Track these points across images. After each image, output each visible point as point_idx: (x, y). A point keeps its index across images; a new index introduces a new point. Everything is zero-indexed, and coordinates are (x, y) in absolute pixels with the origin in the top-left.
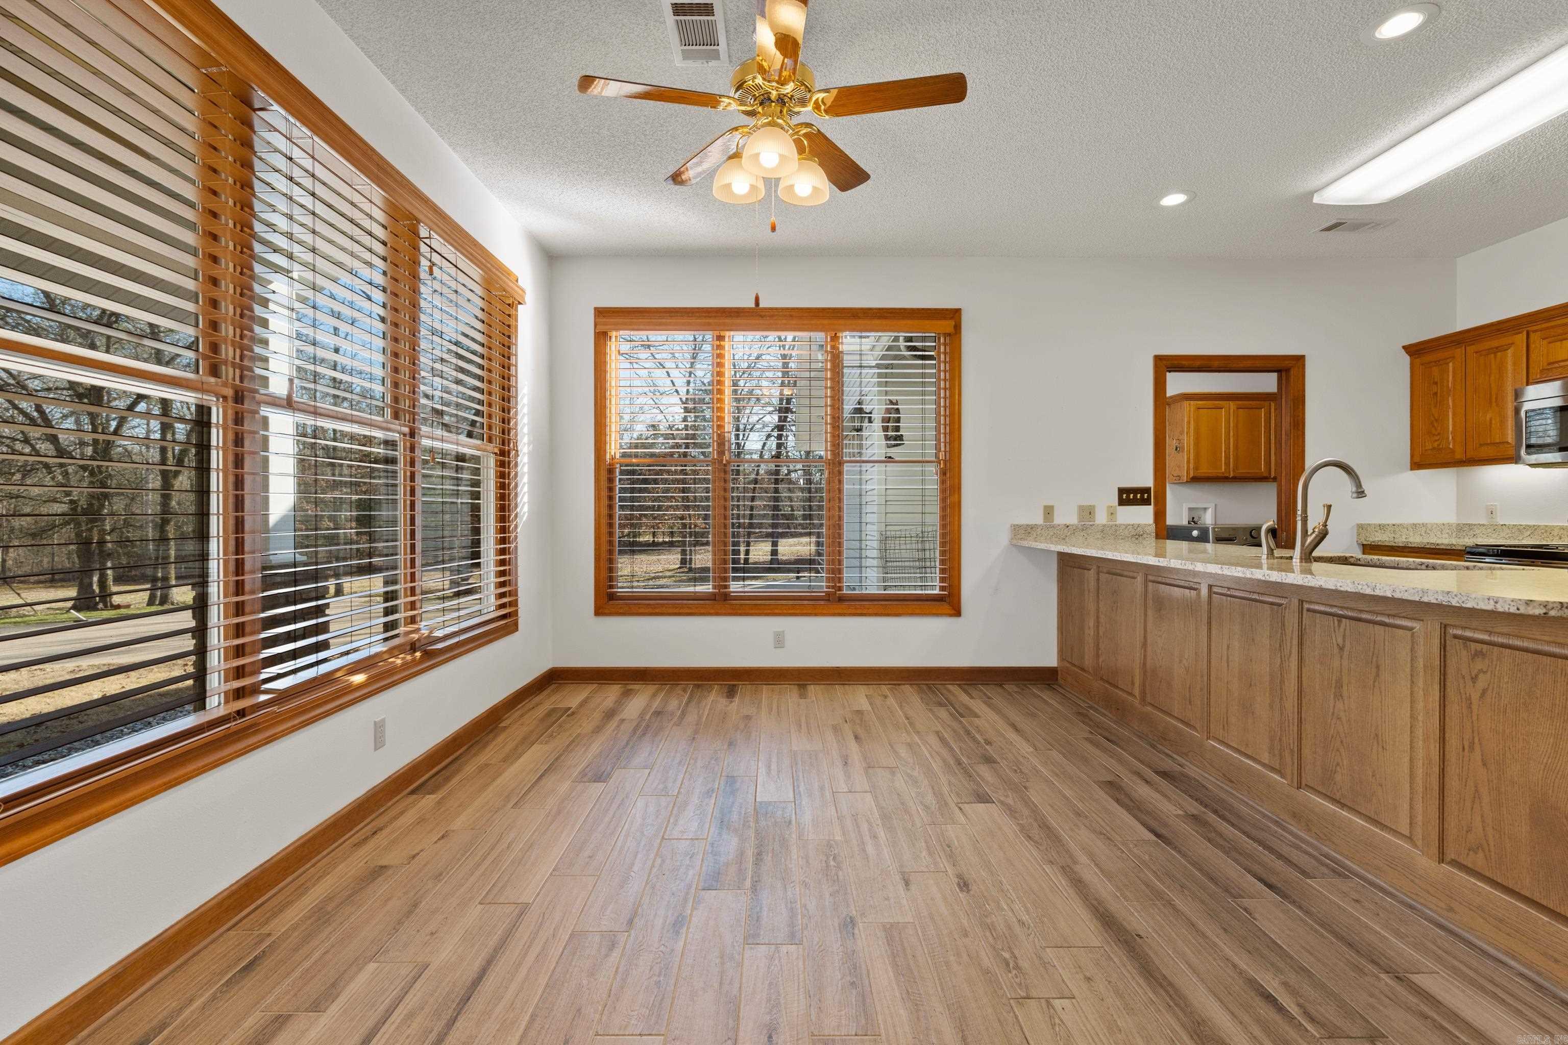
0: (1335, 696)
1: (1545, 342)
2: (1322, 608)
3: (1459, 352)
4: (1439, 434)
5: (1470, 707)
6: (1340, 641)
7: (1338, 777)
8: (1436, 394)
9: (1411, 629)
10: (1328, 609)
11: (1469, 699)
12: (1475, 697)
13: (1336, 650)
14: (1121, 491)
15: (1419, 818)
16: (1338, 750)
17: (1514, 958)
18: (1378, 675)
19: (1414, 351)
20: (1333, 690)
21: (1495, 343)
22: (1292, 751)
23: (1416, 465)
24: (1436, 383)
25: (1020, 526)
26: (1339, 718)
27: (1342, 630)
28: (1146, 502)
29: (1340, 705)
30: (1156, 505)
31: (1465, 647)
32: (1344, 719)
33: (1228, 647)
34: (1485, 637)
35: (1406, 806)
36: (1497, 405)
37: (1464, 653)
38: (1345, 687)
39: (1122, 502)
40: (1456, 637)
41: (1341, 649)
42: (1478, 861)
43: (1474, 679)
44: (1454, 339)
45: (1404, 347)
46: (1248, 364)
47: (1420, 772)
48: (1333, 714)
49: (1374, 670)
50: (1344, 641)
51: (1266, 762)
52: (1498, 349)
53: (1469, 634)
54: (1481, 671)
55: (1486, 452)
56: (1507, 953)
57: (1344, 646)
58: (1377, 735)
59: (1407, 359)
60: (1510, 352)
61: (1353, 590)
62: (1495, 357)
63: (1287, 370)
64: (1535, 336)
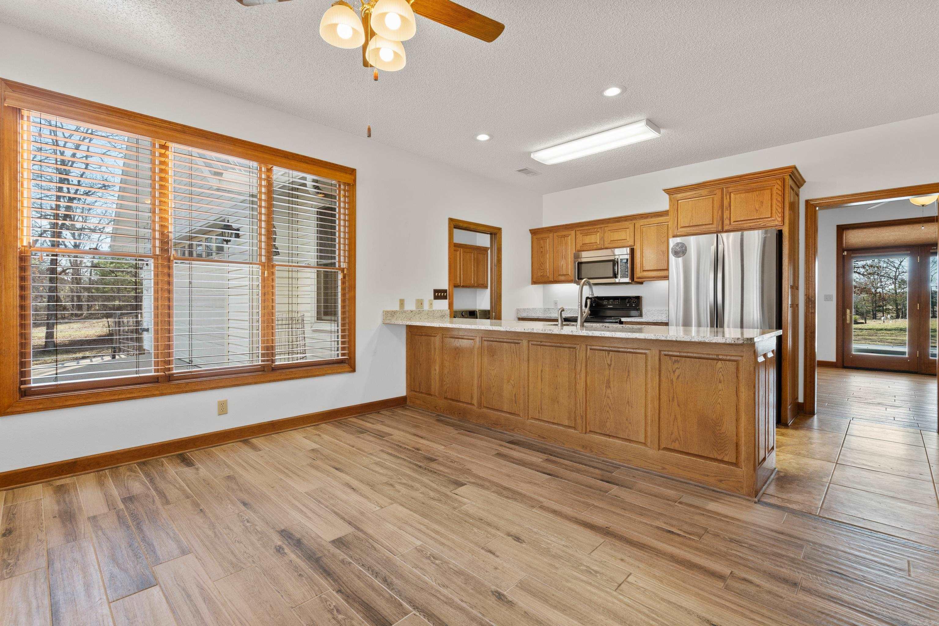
0: (606, 387)
1: (581, 235)
2: (599, 348)
3: (551, 235)
4: (542, 270)
5: (672, 383)
6: (609, 362)
7: (608, 424)
8: (542, 252)
9: (645, 354)
10: (601, 348)
11: (672, 380)
12: (674, 380)
13: (607, 366)
14: (436, 291)
15: (649, 434)
16: (608, 412)
17: (691, 480)
18: (629, 375)
19: (534, 232)
20: (605, 385)
21: (564, 233)
22: (582, 417)
23: (534, 282)
24: (542, 247)
25: (388, 312)
26: (608, 397)
27: (610, 356)
28: (445, 298)
29: (609, 391)
30: (449, 299)
31: (670, 359)
32: (611, 397)
33: (542, 371)
34: (678, 354)
35: (643, 431)
37: (670, 361)
38: (611, 383)
39: (436, 298)
40: (665, 355)
41: (610, 365)
42: (676, 446)
43: (674, 372)
44: (549, 229)
45: (530, 230)
47: (649, 414)
48: (605, 395)
49: (627, 374)
50: (611, 361)
51: (567, 424)
52: (565, 236)
53: (671, 353)
54: (677, 368)
55: (561, 278)
56: (688, 479)
57: (611, 364)
58: (628, 402)
59: (529, 235)
60: (570, 237)
62: (564, 239)
63: (495, 234)
64: (578, 233)
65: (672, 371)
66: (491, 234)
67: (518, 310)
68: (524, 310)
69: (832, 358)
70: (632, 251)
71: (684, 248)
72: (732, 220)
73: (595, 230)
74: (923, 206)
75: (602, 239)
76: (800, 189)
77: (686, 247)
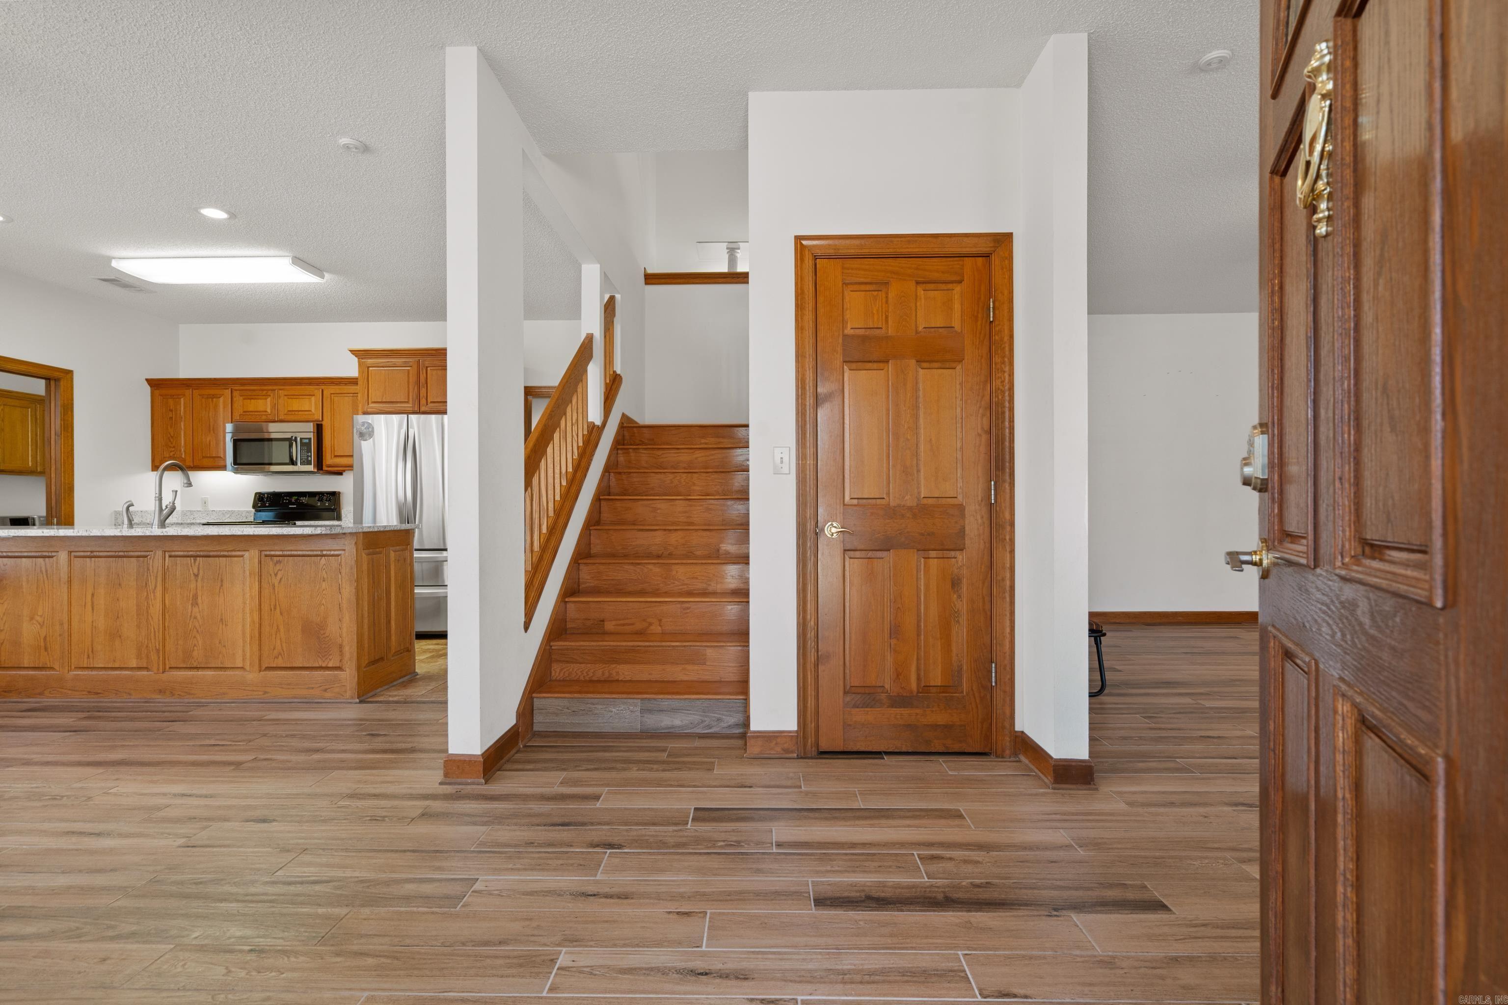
0: (192, 605)
1: (241, 398)
2: (182, 553)
3: (188, 392)
4: (174, 447)
5: (274, 588)
6: (196, 571)
7: (195, 653)
8: (171, 418)
9: (242, 556)
10: (186, 553)
11: (274, 586)
12: (276, 584)
13: (193, 577)
15: (248, 654)
16: (195, 637)
17: (295, 698)
18: (222, 585)
19: (154, 384)
20: (191, 602)
21: (212, 392)
22: (158, 651)
23: (156, 467)
24: (171, 411)
26: (195, 618)
27: (197, 564)
29: (196, 610)
31: (271, 559)
32: (199, 617)
33: (93, 595)
34: (281, 553)
35: (240, 652)
36: (214, 432)
37: (271, 563)
38: (199, 598)
40: (266, 556)
41: (196, 576)
42: (280, 662)
43: (276, 575)
44: (185, 382)
45: (147, 380)
46: (23, 368)
47: (248, 630)
48: (191, 616)
49: (219, 584)
50: (199, 570)
51: (135, 666)
52: (213, 397)
53: (273, 553)
54: (279, 570)
55: (206, 462)
56: (292, 698)
57: (198, 573)
58: (222, 619)
59: (148, 389)
60: (221, 399)
61: (230, 534)
62: (212, 401)
63: (57, 380)
64: (236, 394)
65: (273, 575)
66: (48, 379)
70: (319, 429)
71: (370, 429)
72: (429, 401)
73: (265, 392)
75: (274, 406)
77: (373, 428)
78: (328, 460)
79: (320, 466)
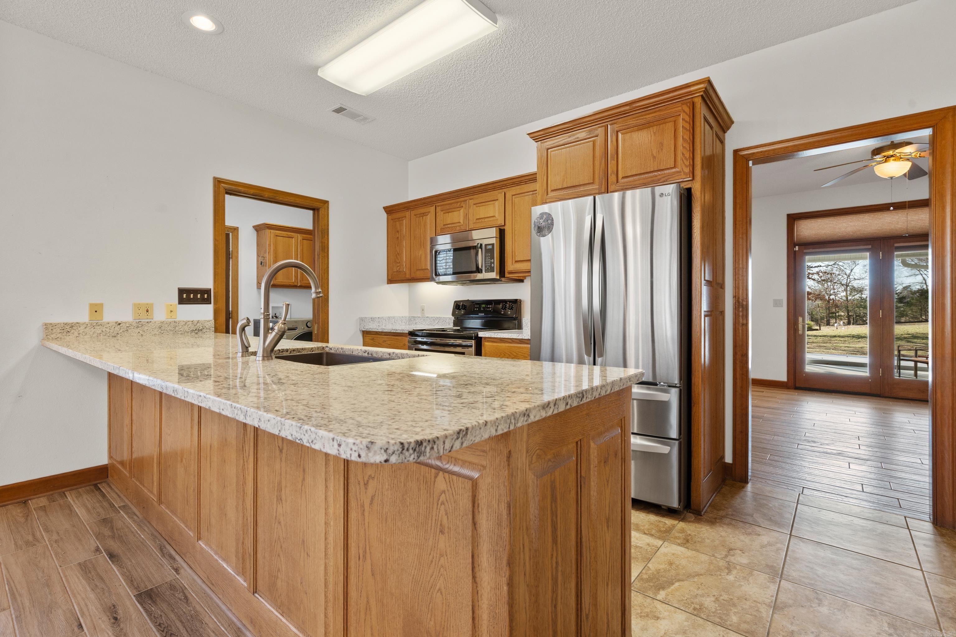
0: (277, 499)
1: (442, 213)
3: (407, 214)
4: (399, 263)
5: (363, 514)
7: (279, 583)
8: (398, 238)
11: (363, 506)
13: (278, 452)
14: (181, 291)
16: (279, 555)
18: (304, 478)
19: (390, 210)
20: (276, 494)
21: (422, 211)
22: (250, 555)
23: (390, 281)
25: (53, 325)
26: (280, 523)
28: (207, 301)
29: (280, 508)
30: (215, 304)
32: (283, 523)
36: (424, 247)
38: (283, 491)
39: (182, 301)
43: (365, 486)
44: (406, 205)
45: (384, 208)
48: (276, 517)
49: (301, 475)
50: (283, 444)
52: (424, 214)
54: (370, 477)
55: (419, 274)
57: (282, 449)
58: (303, 541)
59: (385, 215)
62: (423, 218)
63: (317, 209)
64: (438, 209)
65: (362, 483)
66: (313, 209)
67: (362, 319)
68: (373, 319)
69: (783, 377)
70: (502, 233)
71: (549, 221)
72: (620, 176)
73: (459, 204)
74: (892, 178)
75: (466, 216)
76: (726, 134)
77: (552, 220)
78: (510, 266)
79: (502, 272)
